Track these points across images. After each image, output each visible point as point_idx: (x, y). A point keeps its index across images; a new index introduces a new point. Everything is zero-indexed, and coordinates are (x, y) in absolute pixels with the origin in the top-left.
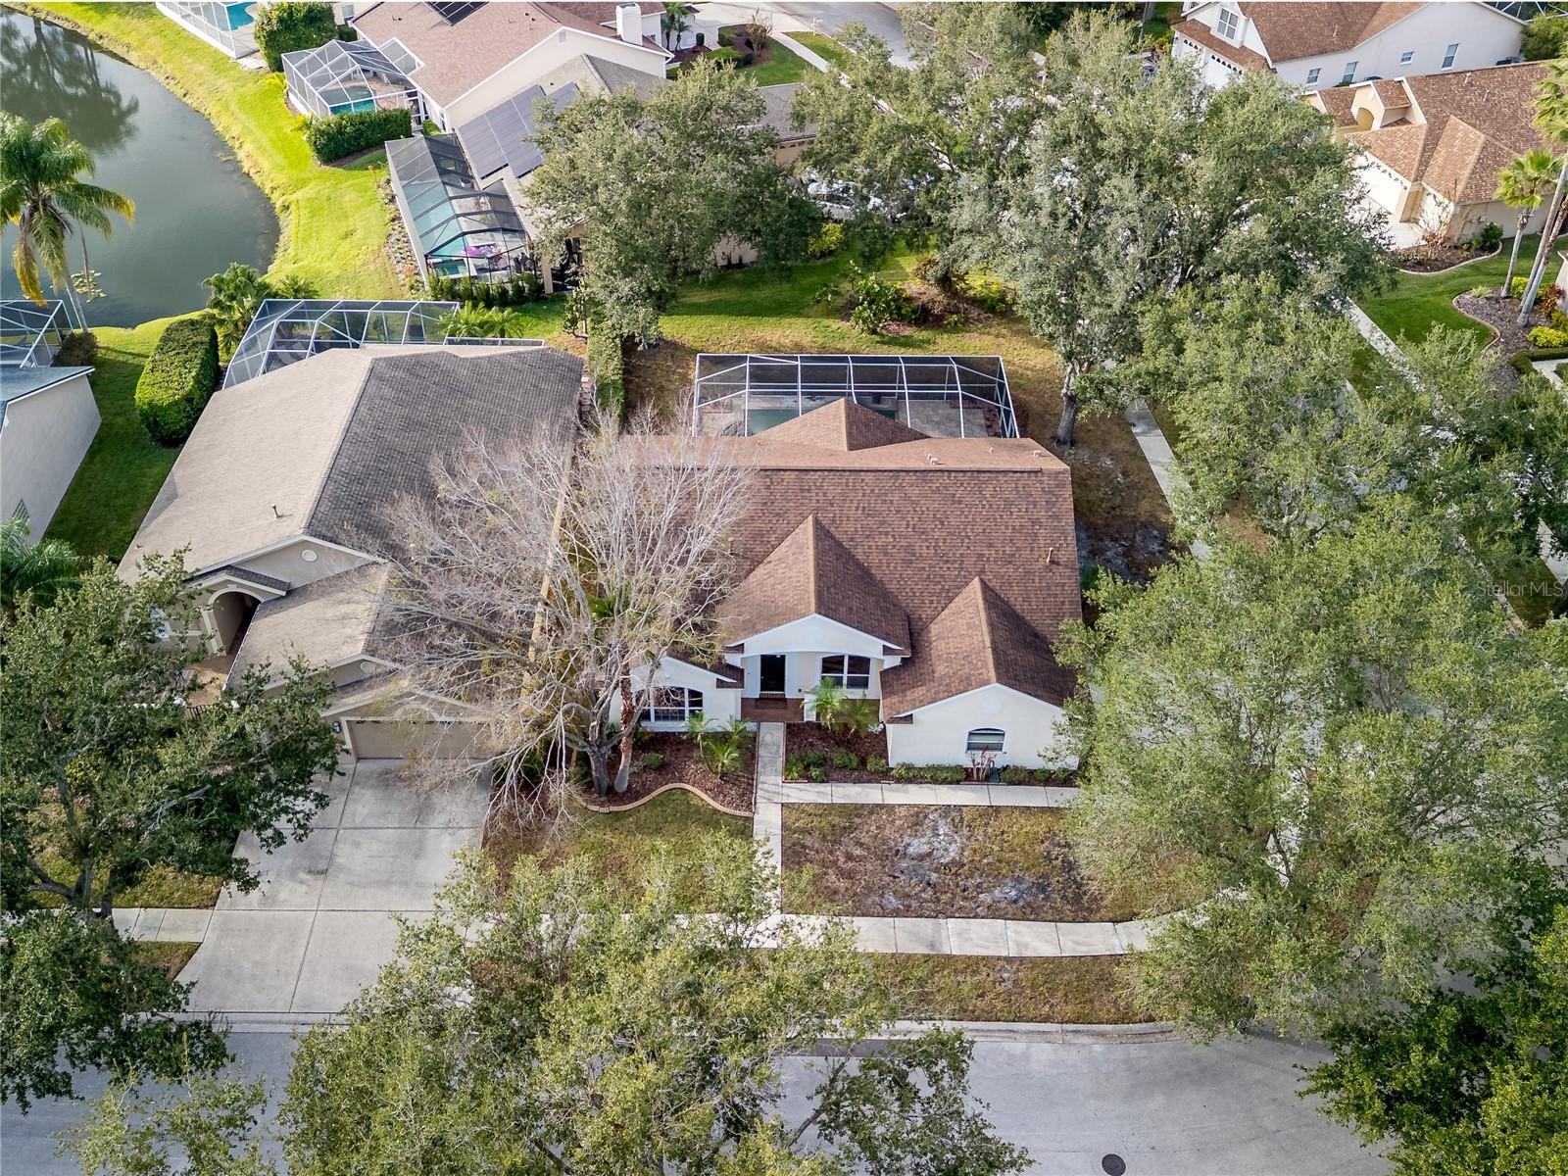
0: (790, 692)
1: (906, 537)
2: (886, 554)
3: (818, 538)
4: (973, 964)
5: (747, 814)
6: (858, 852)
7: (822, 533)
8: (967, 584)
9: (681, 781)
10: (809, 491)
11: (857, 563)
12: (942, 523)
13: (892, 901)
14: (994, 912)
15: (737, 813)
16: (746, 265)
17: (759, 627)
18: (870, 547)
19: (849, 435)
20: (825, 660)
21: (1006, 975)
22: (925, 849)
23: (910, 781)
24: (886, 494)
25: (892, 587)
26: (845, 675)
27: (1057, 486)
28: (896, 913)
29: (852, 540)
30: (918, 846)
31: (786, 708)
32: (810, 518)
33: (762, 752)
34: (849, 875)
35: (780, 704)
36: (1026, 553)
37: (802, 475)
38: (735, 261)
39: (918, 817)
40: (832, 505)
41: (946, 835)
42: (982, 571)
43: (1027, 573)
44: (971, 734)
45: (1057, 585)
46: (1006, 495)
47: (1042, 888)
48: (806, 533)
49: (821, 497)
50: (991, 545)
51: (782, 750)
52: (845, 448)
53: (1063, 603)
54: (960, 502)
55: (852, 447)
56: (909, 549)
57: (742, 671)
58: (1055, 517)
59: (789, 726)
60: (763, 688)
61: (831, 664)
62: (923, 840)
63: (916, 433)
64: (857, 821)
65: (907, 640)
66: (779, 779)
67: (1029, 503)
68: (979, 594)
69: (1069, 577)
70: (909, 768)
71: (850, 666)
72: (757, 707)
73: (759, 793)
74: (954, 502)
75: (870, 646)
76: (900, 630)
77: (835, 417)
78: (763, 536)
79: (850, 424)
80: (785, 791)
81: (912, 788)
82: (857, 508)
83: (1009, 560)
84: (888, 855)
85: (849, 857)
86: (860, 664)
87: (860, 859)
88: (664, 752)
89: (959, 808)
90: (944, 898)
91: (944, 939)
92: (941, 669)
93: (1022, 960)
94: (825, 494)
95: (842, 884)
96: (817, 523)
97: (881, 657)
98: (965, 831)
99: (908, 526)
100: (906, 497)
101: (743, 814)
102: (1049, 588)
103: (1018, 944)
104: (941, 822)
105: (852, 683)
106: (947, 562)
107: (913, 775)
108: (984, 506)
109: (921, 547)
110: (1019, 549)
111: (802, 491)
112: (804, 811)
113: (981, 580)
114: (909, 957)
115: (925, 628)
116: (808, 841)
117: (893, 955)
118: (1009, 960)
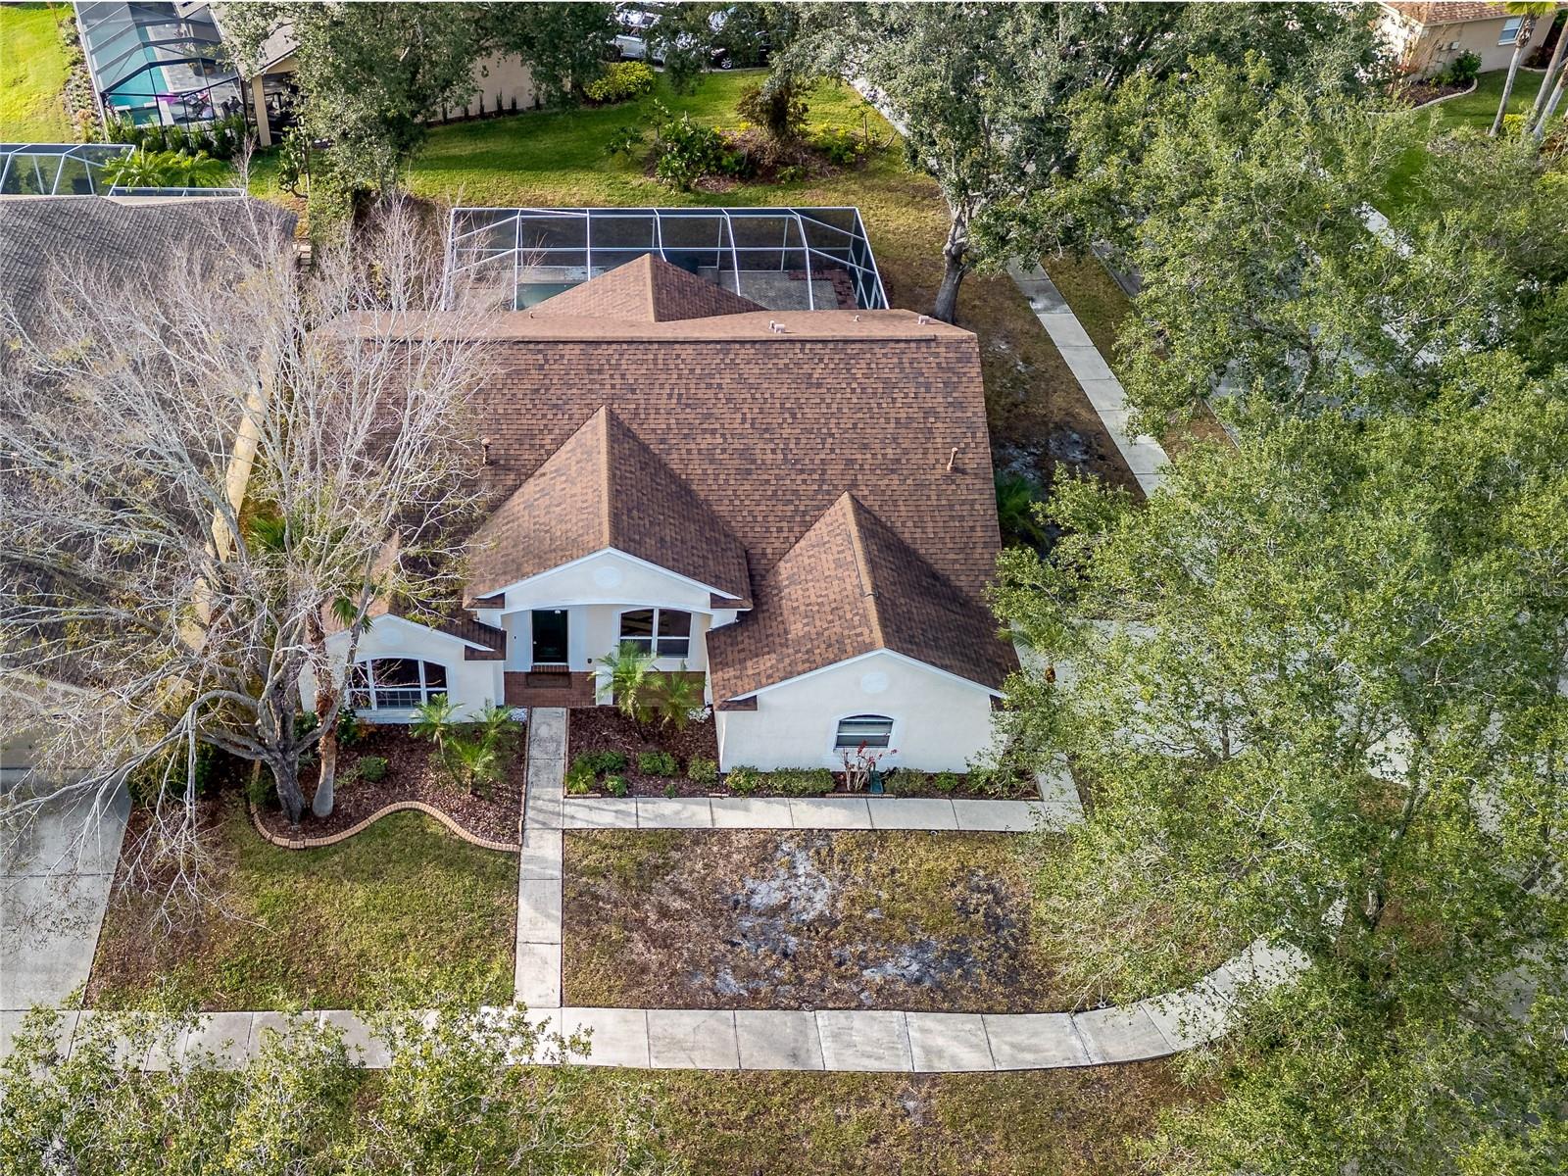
0: (575, 664)
1: (742, 436)
2: (712, 461)
3: (612, 439)
4: (860, 1086)
5: (511, 847)
6: (677, 904)
7: (619, 432)
8: (831, 503)
9: (413, 797)
10: (600, 371)
11: (673, 477)
12: (794, 416)
13: (731, 983)
14: (888, 999)
15: (496, 845)
16: (522, 111)
17: (527, 568)
18: (689, 451)
19: (657, 301)
20: (625, 617)
21: (911, 1104)
22: (778, 898)
23: (752, 793)
24: (711, 376)
25: (723, 509)
26: (655, 639)
27: (959, 360)
28: (737, 1003)
29: (663, 441)
30: (767, 894)
31: (569, 686)
32: (602, 411)
33: (535, 752)
34: (664, 941)
35: (561, 681)
36: (916, 458)
37: (590, 350)
38: (507, 106)
39: (766, 847)
40: (633, 391)
41: (808, 875)
42: (853, 485)
43: (920, 486)
44: (842, 723)
45: (963, 503)
46: (886, 374)
47: (958, 959)
48: (595, 432)
49: (618, 381)
50: (865, 447)
51: (564, 748)
52: (652, 318)
53: (972, 528)
54: (819, 385)
55: (661, 317)
56: (746, 453)
57: (503, 635)
58: (959, 405)
59: (573, 713)
60: (536, 660)
61: (634, 623)
62: (775, 884)
63: (748, 303)
64: (676, 855)
65: (745, 585)
66: (560, 793)
67: (918, 385)
68: (851, 517)
69: (981, 492)
70: (751, 773)
71: (661, 624)
72: (528, 685)
73: (530, 813)
74: (810, 385)
75: (691, 596)
76: (737, 573)
77: (636, 279)
78: (533, 437)
79: (658, 288)
80: (568, 810)
81: (756, 804)
82: (670, 396)
83: (892, 468)
84: (725, 908)
85: (664, 913)
86: (677, 621)
87: (681, 915)
88: (390, 755)
89: (826, 834)
90: (810, 977)
91: (812, 1046)
92: (797, 629)
93: (934, 1078)
94: (623, 377)
95: (654, 957)
96: (612, 418)
97: (709, 611)
98: (837, 869)
99: (744, 420)
100: (741, 380)
101: (504, 846)
102: (951, 507)
103: (928, 1051)
104: (800, 856)
105: (666, 650)
106: (802, 471)
107: (757, 785)
108: (853, 391)
109: (763, 451)
110: (906, 452)
111: (590, 371)
112: (595, 842)
113: (853, 498)
114: (760, 1076)
115: (772, 567)
116: (602, 887)
117: (734, 1073)
118: (915, 1078)
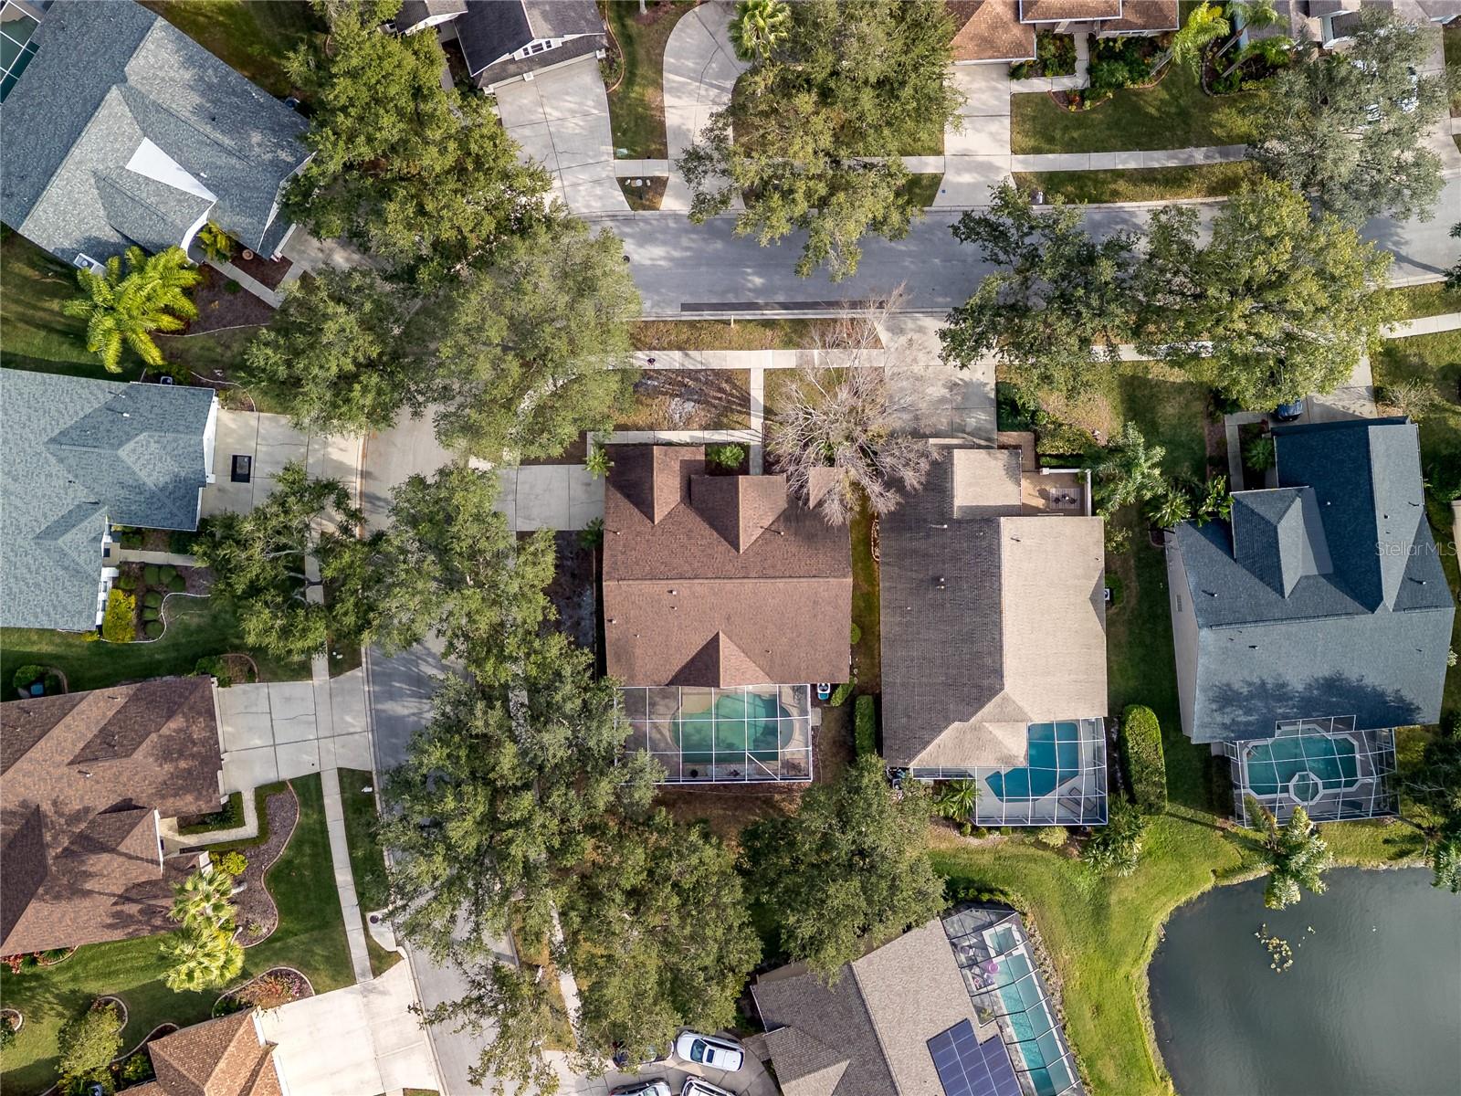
1: (691, 544)
2: (702, 535)
3: (738, 542)
4: (671, 347)
5: (766, 423)
6: (716, 403)
7: (735, 545)
8: (662, 520)
10: (742, 567)
11: (716, 530)
12: (672, 551)
13: (702, 377)
18: (710, 538)
22: (686, 405)
25: (698, 519)
28: (701, 371)
29: (720, 542)
30: (689, 406)
32: (742, 552)
33: (761, 462)
34: (721, 390)
36: (630, 537)
39: (687, 425)
40: (730, 560)
41: (676, 414)
42: (653, 527)
43: (629, 527)
45: (615, 522)
46: (637, 568)
48: (744, 542)
49: (736, 564)
50: (647, 541)
51: (751, 463)
52: (721, 636)
53: (613, 513)
54: (662, 562)
56: (690, 538)
62: (686, 410)
64: (716, 420)
66: (752, 445)
67: (626, 563)
68: (656, 515)
69: (609, 525)
73: (760, 436)
74: (666, 562)
78: (765, 543)
80: (749, 438)
82: (717, 558)
83: (638, 534)
84: (702, 400)
85: (720, 399)
87: (715, 398)
89: (669, 429)
90: (679, 379)
91: (681, 358)
96: (738, 550)
98: (667, 416)
99: (690, 550)
101: (769, 423)
102: (619, 519)
104: (678, 420)
106: (671, 532)
109: (683, 539)
110: (633, 539)
111: (746, 567)
112: (741, 425)
113: (654, 523)
114: (696, 349)
115: (683, 498)
116: (739, 408)
117: (703, 349)
